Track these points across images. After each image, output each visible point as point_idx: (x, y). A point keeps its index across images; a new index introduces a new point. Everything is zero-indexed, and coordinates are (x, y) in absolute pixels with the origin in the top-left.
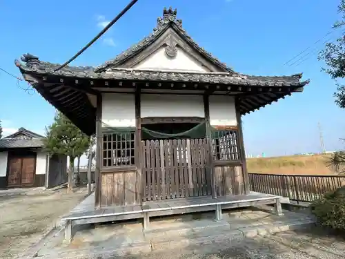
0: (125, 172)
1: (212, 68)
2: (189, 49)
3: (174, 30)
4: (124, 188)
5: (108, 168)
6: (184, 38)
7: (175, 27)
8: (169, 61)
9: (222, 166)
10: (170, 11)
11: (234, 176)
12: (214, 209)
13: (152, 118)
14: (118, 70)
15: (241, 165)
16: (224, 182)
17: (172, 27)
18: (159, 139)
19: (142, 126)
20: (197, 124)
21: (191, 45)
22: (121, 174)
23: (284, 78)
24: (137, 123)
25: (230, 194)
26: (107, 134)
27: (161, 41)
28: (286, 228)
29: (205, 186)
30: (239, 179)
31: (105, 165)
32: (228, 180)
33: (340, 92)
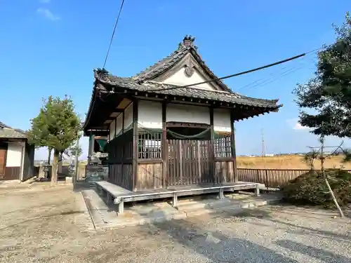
0: (154, 163)
1: (217, 87)
2: (202, 71)
3: (192, 54)
4: (154, 176)
5: (142, 160)
6: (199, 62)
7: (193, 52)
8: (187, 78)
9: (220, 161)
10: (190, 38)
11: (227, 169)
12: (218, 191)
13: (174, 123)
14: (153, 83)
15: (233, 161)
16: (221, 173)
17: (191, 53)
18: (179, 139)
19: (167, 128)
20: (205, 129)
21: (204, 68)
22: (151, 165)
23: (266, 101)
24: (164, 126)
25: (225, 182)
26: (142, 134)
27: (183, 62)
28: (265, 203)
29: (210, 176)
30: (231, 171)
31: (140, 158)
32: (224, 172)
33: (301, 115)
